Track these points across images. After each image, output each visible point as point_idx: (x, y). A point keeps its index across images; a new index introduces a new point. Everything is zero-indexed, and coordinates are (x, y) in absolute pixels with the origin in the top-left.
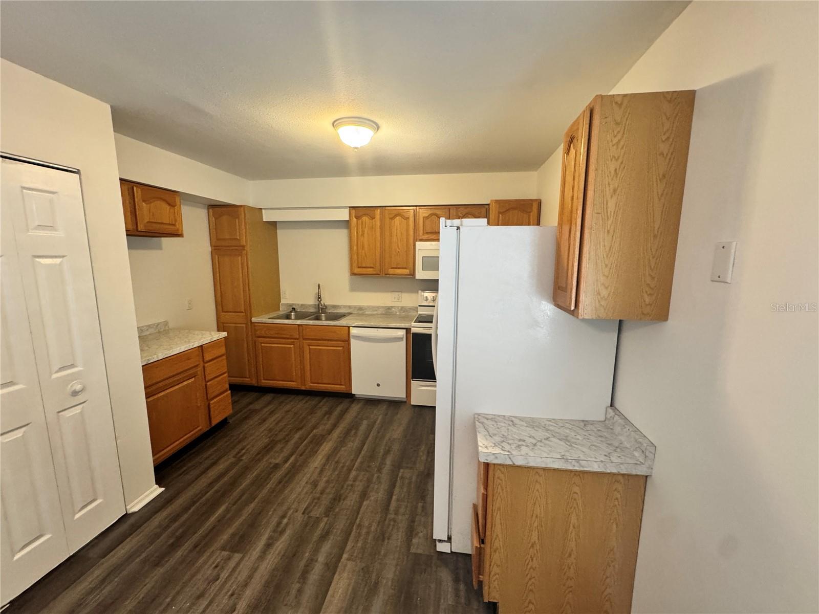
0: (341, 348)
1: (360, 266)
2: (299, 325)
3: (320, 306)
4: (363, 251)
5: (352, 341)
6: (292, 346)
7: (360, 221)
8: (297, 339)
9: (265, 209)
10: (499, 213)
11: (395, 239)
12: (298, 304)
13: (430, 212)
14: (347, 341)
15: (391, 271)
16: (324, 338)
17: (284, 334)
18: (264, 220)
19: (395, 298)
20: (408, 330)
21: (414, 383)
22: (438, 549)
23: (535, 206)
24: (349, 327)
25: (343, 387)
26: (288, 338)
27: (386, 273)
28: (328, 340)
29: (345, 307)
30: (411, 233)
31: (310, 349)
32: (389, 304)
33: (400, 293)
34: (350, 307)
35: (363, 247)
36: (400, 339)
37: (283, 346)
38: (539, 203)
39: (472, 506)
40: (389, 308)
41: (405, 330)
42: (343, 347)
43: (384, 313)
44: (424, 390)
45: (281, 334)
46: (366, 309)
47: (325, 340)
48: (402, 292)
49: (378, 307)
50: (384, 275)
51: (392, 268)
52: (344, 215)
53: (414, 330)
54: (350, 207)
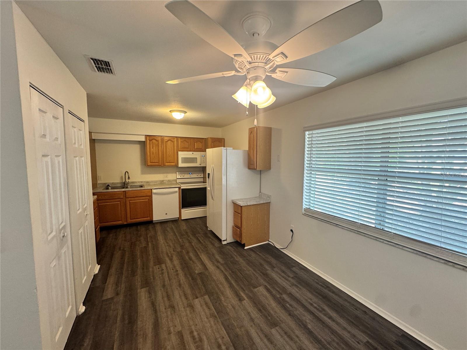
0: (147, 200)
1: (151, 162)
2: (123, 191)
3: (126, 183)
4: (153, 156)
5: (153, 195)
6: (119, 202)
7: (151, 142)
8: (122, 198)
9: (93, 132)
10: (212, 142)
11: (168, 149)
12: (110, 183)
13: (183, 140)
14: (151, 197)
15: (166, 164)
16: (138, 196)
17: (115, 197)
18: (93, 138)
19: (165, 176)
20: (179, 188)
21: (183, 210)
22: (223, 244)
23: (223, 140)
24: (152, 189)
25: (149, 218)
26: (117, 199)
27: (164, 165)
28: (140, 197)
29: (139, 182)
30: (176, 147)
31: (130, 202)
32: (162, 179)
33: (167, 174)
34: (142, 182)
35: (153, 153)
36: (176, 192)
37: (112, 203)
38: (224, 139)
39: (232, 227)
40: (163, 181)
41: (178, 188)
42: (149, 199)
43: (160, 183)
44: (187, 212)
45: (114, 197)
46: (150, 182)
47: (138, 197)
48: (168, 173)
49: (157, 181)
50: (163, 166)
51: (167, 163)
52: (143, 139)
53: (182, 188)
54: (146, 135)
